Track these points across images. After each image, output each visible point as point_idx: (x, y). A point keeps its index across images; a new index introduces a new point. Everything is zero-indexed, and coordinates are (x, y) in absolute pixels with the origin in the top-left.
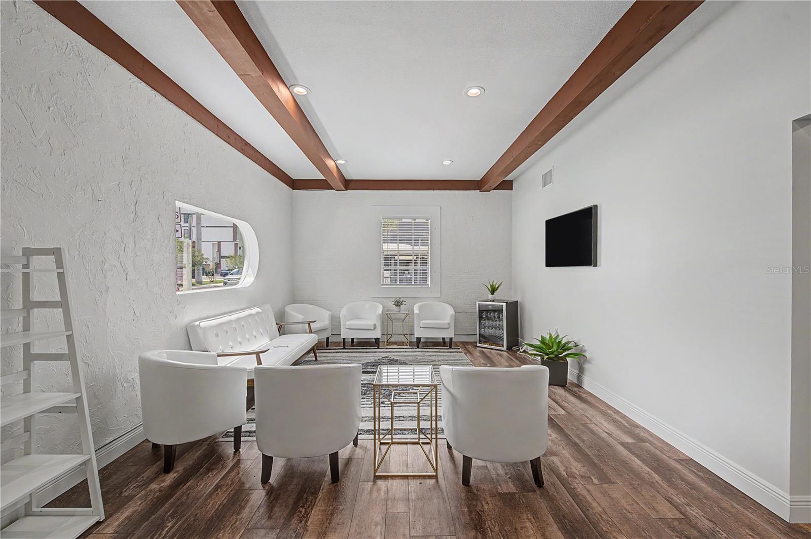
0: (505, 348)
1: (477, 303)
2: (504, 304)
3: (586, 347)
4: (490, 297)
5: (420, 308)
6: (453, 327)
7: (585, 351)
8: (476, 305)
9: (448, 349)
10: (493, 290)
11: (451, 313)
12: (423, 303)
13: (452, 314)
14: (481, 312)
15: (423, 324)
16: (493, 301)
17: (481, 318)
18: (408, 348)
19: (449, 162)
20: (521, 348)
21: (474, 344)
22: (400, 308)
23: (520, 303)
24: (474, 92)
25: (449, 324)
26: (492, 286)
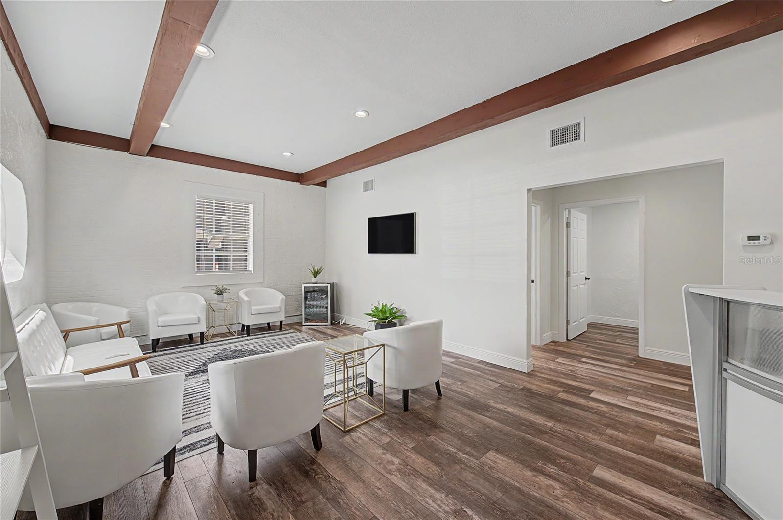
0: (329, 323)
1: (303, 286)
2: (329, 285)
3: (406, 310)
4: (314, 280)
5: (246, 294)
6: (284, 311)
7: (405, 313)
8: (302, 288)
9: (279, 332)
10: (316, 274)
11: (281, 297)
12: (247, 289)
13: (282, 299)
14: (306, 292)
15: (255, 310)
16: (316, 283)
17: (306, 298)
18: (236, 338)
19: (290, 155)
20: (340, 320)
21: (300, 324)
22: (223, 297)
23: (336, 284)
24: (361, 114)
25: (280, 308)
26: (314, 270)
